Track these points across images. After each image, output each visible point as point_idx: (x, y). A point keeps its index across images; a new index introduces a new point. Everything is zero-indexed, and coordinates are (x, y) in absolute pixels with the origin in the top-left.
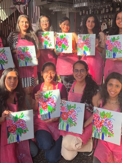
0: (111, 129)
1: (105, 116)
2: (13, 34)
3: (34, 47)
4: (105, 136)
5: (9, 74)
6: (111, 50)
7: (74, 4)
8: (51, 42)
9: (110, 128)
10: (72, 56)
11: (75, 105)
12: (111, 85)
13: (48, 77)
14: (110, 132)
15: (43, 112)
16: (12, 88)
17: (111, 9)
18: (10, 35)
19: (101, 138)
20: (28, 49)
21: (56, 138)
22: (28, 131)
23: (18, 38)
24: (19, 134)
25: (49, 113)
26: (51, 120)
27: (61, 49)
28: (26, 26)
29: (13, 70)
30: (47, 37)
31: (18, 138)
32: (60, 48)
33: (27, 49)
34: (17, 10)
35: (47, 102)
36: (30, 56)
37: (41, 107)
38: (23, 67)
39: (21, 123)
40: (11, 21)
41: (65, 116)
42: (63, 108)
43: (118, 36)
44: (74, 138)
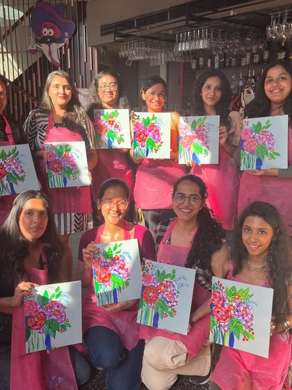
0: (249, 324)
1: (237, 297)
2: (37, 115)
3: (83, 143)
4: (235, 338)
5: (29, 204)
6: (252, 153)
7: (179, 41)
8: (122, 133)
9: (247, 322)
10: (171, 166)
11: (174, 271)
12: (249, 229)
13: (111, 212)
14: (248, 330)
15: (101, 288)
16: (34, 234)
17: (266, 56)
18: (30, 118)
19: (227, 344)
20: (69, 150)
21: (131, 344)
22: (70, 326)
23: (47, 123)
24: (51, 334)
25: (115, 291)
26: (118, 306)
27: (145, 148)
28: (65, 96)
29: (37, 196)
30: (113, 122)
31: (48, 341)
32: (143, 147)
33: (68, 148)
34: (44, 56)
35: (110, 268)
36: (74, 165)
37: (98, 278)
38: (58, 189)
39: (56, 308)
40: (29, 81)
41: (151, 294)
42: (146, 277)
43: (269, 121)
44: (170, 343)
